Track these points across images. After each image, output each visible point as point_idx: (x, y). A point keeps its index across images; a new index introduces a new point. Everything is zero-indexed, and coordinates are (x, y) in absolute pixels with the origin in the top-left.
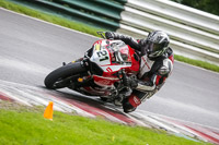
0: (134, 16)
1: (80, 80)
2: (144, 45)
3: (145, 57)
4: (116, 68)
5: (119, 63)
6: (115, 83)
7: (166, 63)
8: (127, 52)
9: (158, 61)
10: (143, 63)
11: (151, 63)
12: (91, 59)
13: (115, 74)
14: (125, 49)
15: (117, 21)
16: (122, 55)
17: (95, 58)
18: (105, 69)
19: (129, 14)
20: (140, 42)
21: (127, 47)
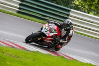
1: (39, 39)
2: (62, 25)
3: (63, 30)
4: (52, 34)
5: (53, 32)
7: (71, 32)
9: (68, 31)
10: (62, 32)
11: (65, 32)
13: (51, 37)
16: (54, 29)
17: (43, 31)
18: (47, 35)
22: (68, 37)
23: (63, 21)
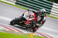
0: (54, 10)
2: (39, 13)
3: (39, 16)
4: (30, 19)
5: (31, 18)
6: (30, 24)
7: (45, 18)
8: (33, 15)
9: (42, 17)
10: (38, 18)
12: (24, 17)
13: (30, 21)
14: (33, 14)
15: (50, 11)
16: (32, 16)
17: (24, 16)
18: (27, 20)
19: (53, 10)
20: (37, 12)
21: (34, 13)
22: (42, 22)
23: (39, 10)
